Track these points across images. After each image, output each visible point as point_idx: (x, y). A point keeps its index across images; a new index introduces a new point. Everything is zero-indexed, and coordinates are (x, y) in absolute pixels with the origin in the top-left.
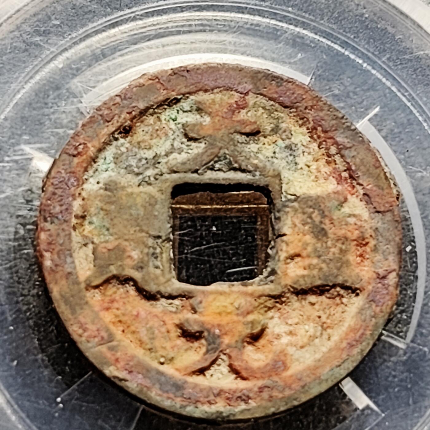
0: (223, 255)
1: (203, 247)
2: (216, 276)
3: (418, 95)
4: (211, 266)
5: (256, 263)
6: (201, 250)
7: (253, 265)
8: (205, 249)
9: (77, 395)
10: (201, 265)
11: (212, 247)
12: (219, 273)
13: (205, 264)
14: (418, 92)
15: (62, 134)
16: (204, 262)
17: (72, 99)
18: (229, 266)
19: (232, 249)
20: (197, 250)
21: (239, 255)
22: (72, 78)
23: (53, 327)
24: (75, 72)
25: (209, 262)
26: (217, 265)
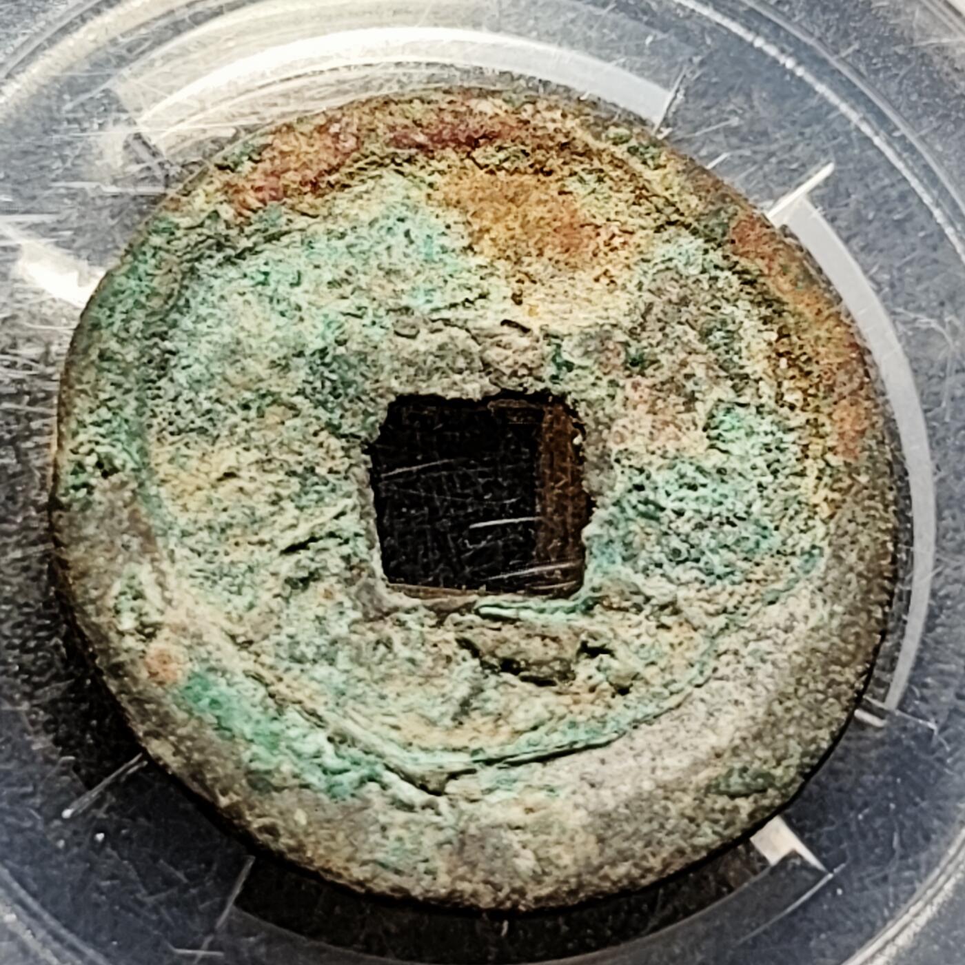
0: (463, 488)
1: (414, 468)
2: (444, 534)
3: (922, 139)
4: (434, 510)
5: (538, 508)
6: (410, 473)
7: (533, 514)
8: (419, 471)
9: (111, 799)
10: (409, 508)
11: (436, 468)
12: (452, 529)
13: (419, 507)
14: (923, 132)
15: (92, 194)
16: (416, 503)
17: (114, 115)
18: (475, 513)
19: (482, 475)
20: (400, 475)
21: (500, 486)
22: (118, 66)
23: (56, 640)
24: (124, 52)
25: (429, 501)
26: (447, 510)
